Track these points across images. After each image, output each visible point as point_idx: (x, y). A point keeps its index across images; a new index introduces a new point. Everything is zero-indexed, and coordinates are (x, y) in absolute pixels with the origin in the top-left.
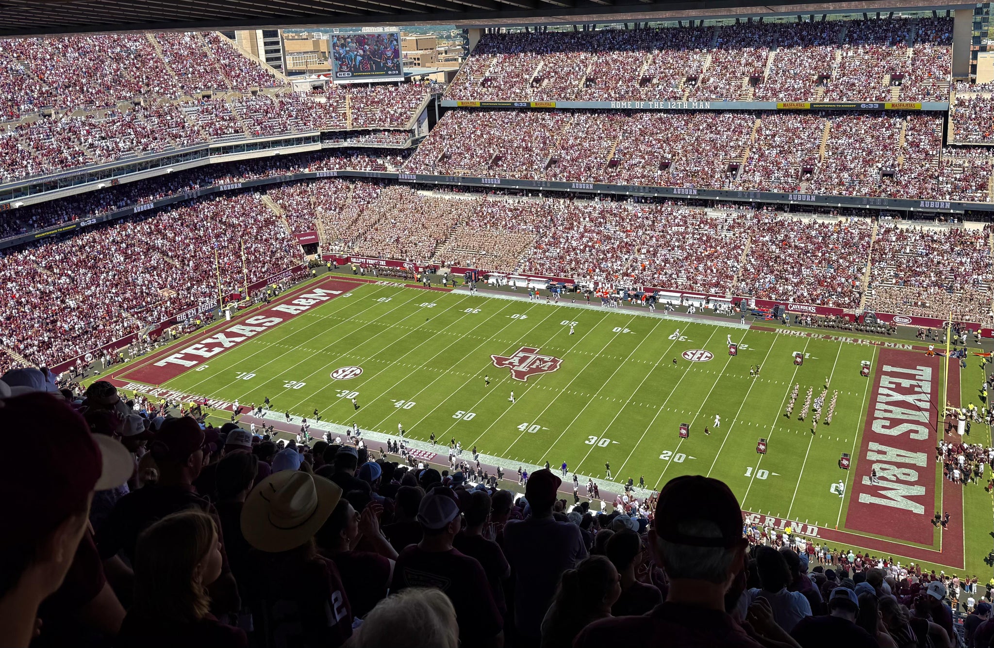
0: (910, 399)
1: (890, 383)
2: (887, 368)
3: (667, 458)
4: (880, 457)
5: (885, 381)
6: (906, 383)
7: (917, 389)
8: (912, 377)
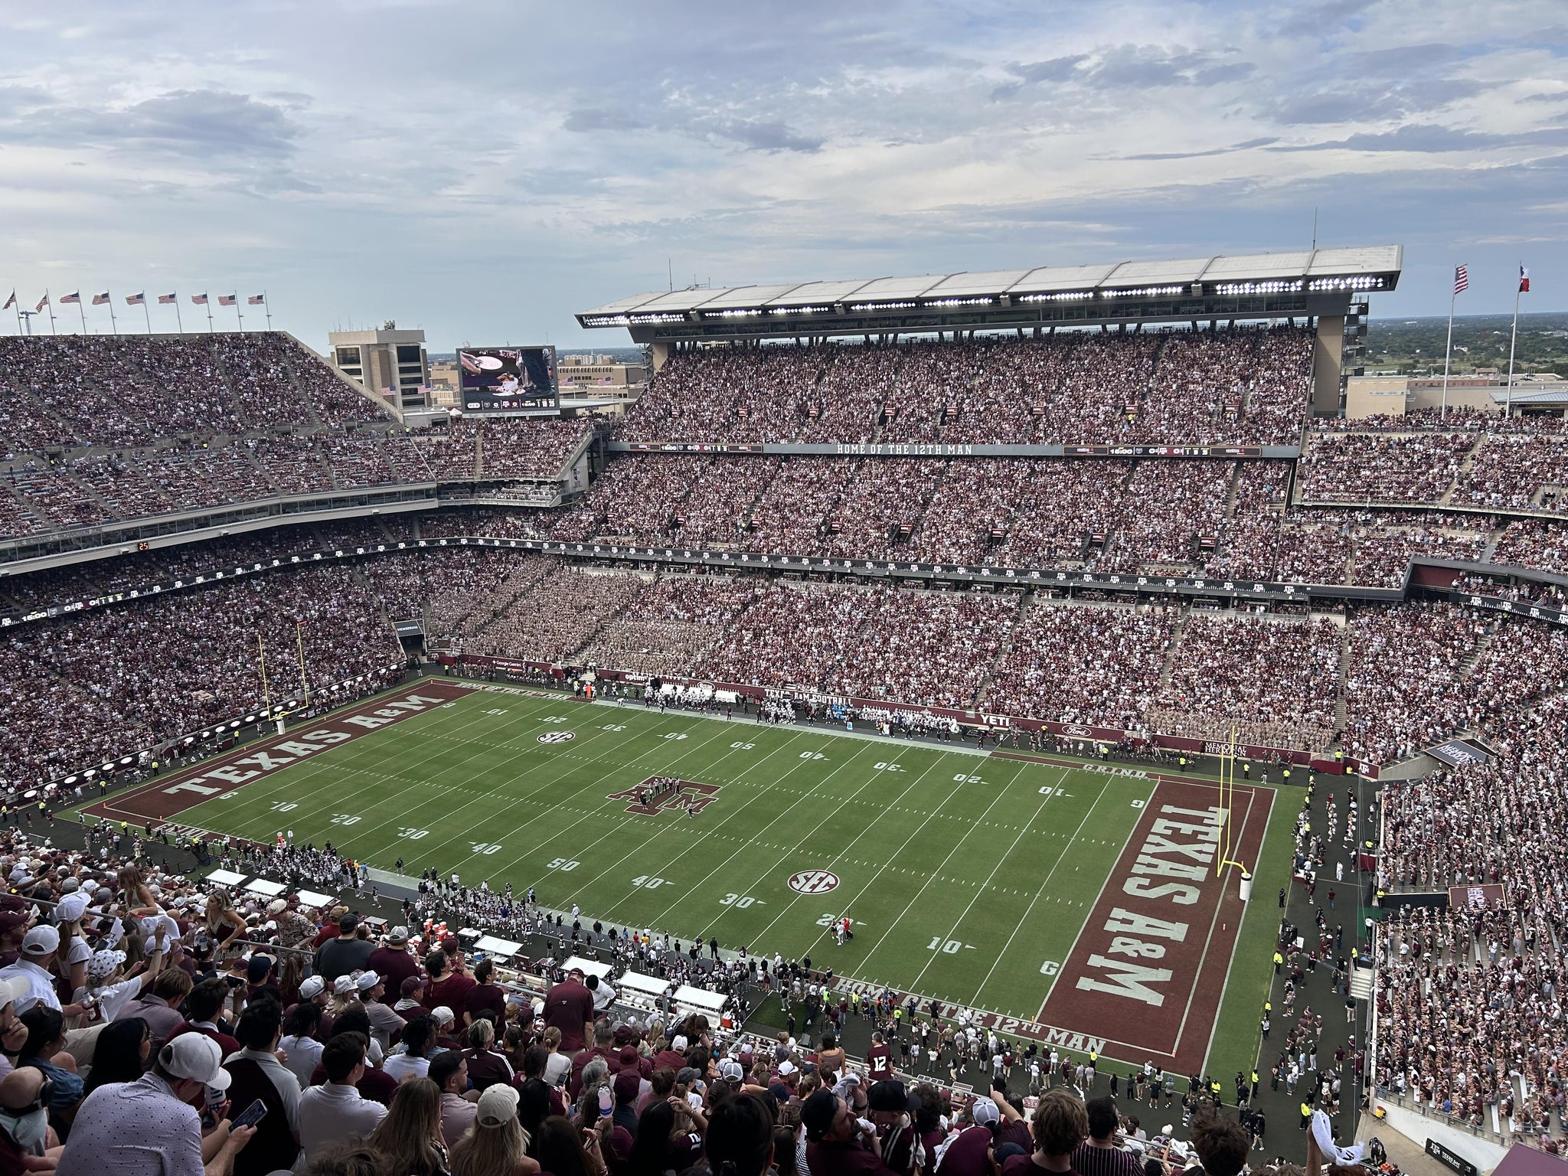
0: (1188, 850)
1: (1166, 828)
2: (1167, 809)
3: (827, 924)
4: (1126, 928)
5: (1160, 825)
6: (1187, 829)
7: (1200, 837)
8: (1199, 821)
